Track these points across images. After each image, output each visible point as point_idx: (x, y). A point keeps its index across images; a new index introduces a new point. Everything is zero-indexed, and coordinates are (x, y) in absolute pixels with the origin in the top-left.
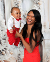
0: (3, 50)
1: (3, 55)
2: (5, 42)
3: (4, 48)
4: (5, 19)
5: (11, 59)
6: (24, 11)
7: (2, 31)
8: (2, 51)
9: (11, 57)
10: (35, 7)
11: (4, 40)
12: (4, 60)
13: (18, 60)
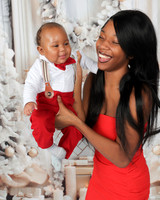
0: (6, 143)
1: (6, 157)
2: (14, 119)
3: (11, 138)
4: (13, 48)
5: (31, 170)
6: (71, 22)
7: (4, 83)
8: (4, 146)
9: (33, 166)
10: (104, 8)
11: (12, 113)
12: (11, 173)
13: (54, 173)
